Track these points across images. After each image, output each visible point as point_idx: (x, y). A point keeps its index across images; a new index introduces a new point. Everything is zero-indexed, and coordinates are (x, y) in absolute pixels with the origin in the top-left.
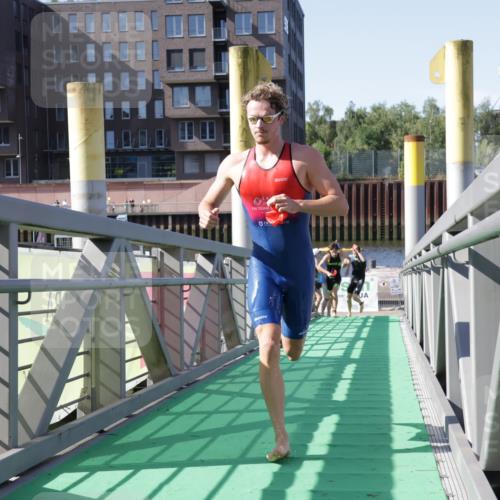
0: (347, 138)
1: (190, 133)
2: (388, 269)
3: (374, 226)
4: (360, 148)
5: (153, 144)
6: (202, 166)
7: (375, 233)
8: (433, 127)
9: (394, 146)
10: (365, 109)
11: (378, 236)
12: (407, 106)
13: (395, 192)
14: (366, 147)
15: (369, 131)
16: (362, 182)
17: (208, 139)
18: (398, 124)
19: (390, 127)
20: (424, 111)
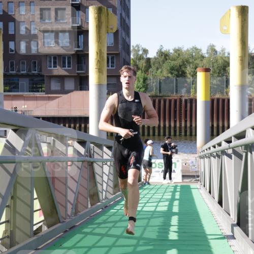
0: (157, 69)
1: (55, 63)
2: (186, 155)
3: (175, 126)
4: (166, 76)
5: (30, 70)
6: (63, 86)
7: (175, 131)
8: (213, 63)
9: (188, 75)
10: (169, 50)
11: (178, 133)
12: (196, 49)
13: (189, 105)
14: (170, 75)
15: (172, 65)
16: (168, 98)
17: (67, 68)
18: (191, 61)
19: (186, 62)
20: (207, 53)
